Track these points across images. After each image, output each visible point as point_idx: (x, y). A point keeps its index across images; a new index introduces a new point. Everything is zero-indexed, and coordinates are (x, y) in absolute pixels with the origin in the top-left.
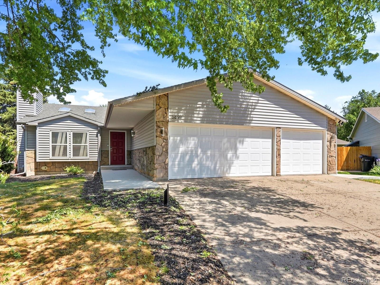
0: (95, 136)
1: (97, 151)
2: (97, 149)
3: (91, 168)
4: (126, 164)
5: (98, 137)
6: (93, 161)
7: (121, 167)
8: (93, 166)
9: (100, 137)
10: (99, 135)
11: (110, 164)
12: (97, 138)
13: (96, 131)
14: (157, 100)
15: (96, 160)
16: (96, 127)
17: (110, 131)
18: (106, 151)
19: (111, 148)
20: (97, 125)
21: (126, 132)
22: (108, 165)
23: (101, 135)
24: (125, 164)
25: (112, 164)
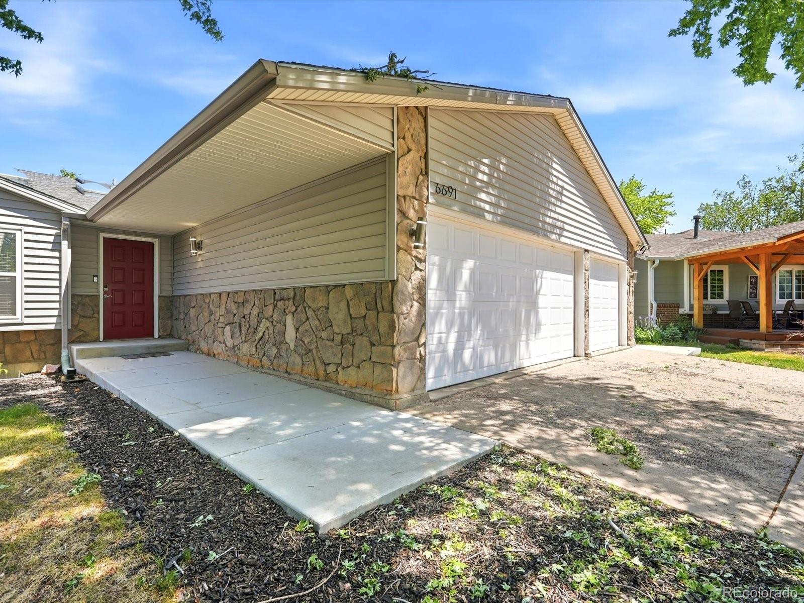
0: (50, 246)
1: (57, 298)
2: (57, 291)
3: (28, 354)
4: (156, 335)
5: (60, 251)
6: (35, 332)
7: (148, 348)
8: (35, 348)
9: (67, 253)
10: (65, 244)
11: (101, 339)
12: (57, 254)
13: (54, 232)
14: (401, 120)
15: (52, 327)
16: (55, 217)
17: (102, 235)
18: (87, 296)
19: (105, 286)
20: (59, 213)
21: (156, 242)
22: (97, 340)
23: (72, 246)
24: (152, 335)
25: (108, 337)
